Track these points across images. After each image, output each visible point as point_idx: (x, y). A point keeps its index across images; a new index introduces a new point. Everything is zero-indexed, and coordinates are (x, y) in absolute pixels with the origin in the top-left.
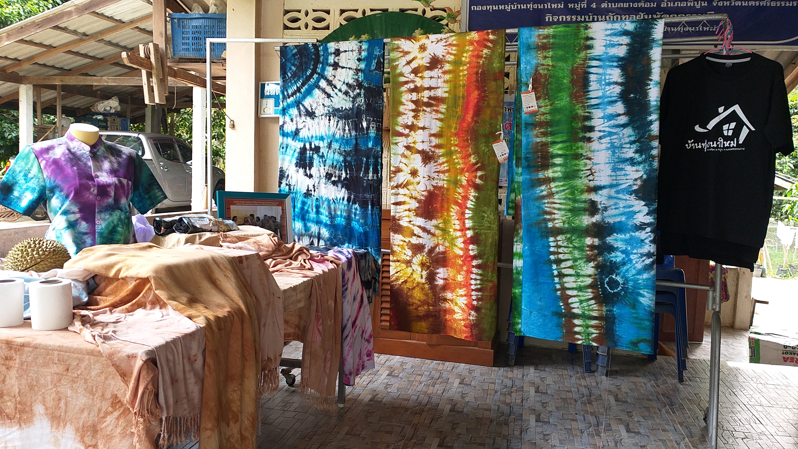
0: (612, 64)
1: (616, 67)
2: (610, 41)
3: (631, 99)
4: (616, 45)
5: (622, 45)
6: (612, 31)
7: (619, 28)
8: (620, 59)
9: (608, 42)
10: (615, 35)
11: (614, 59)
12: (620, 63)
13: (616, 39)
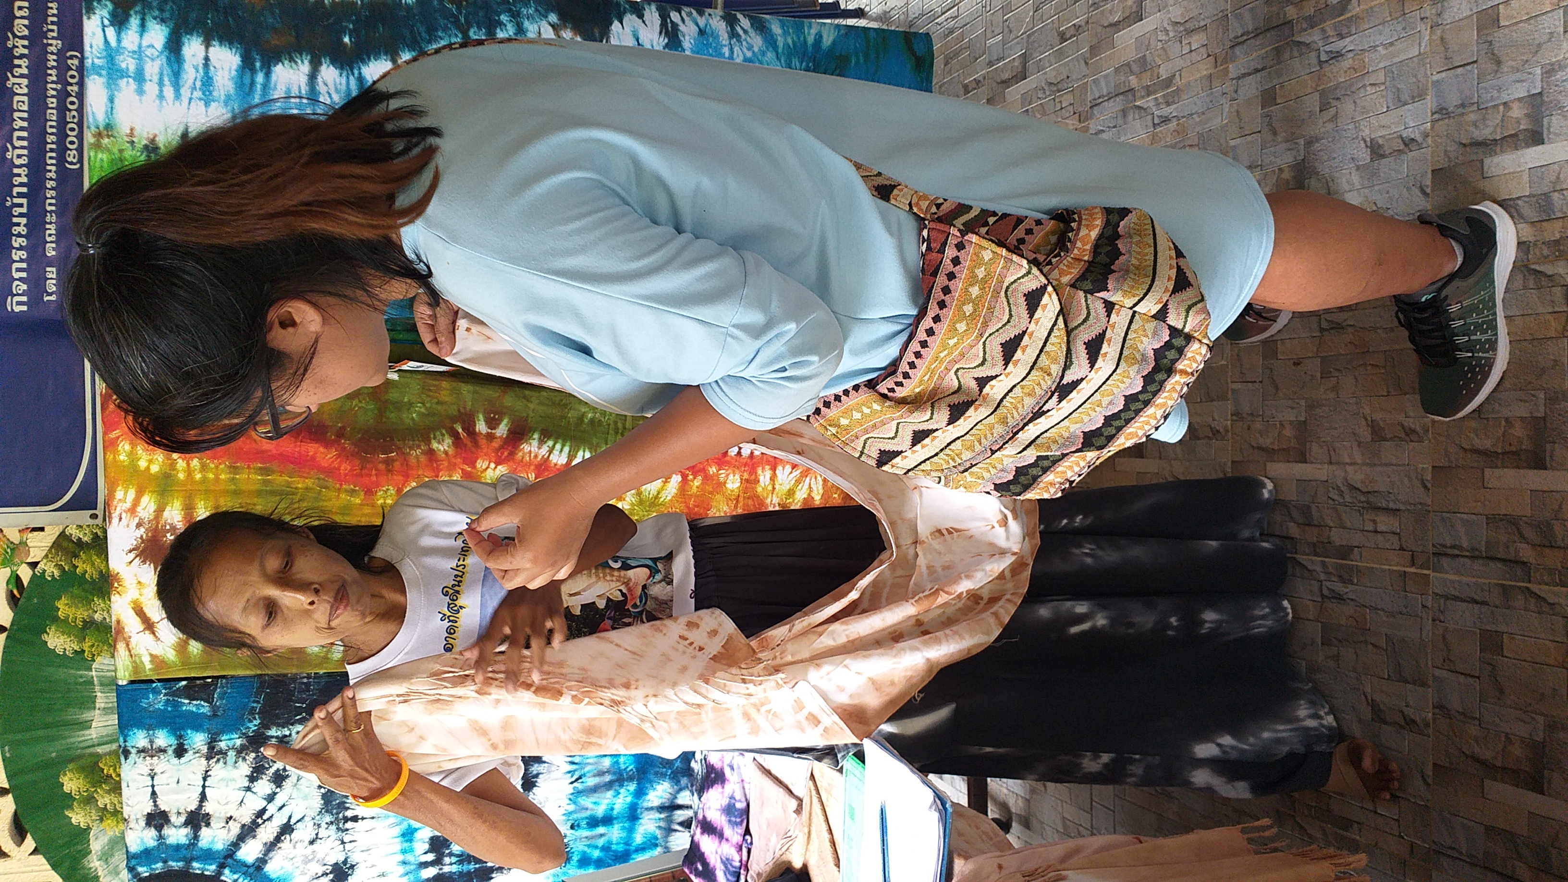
0: (259, 87)
1: (268, 74)
2: (194, 88)
3: (356, 44)
4: (207, 73)
5: (207, 59)
6: (166, 81)
7: (158, 63)
8: (247, 64)
9: (198, 94)
10: (176, 75)
11: (247, 80)
12: (258, 64)
13: (191, 73)
